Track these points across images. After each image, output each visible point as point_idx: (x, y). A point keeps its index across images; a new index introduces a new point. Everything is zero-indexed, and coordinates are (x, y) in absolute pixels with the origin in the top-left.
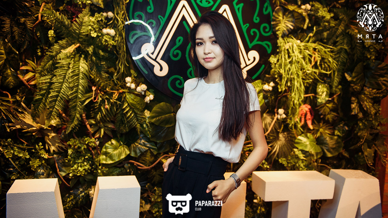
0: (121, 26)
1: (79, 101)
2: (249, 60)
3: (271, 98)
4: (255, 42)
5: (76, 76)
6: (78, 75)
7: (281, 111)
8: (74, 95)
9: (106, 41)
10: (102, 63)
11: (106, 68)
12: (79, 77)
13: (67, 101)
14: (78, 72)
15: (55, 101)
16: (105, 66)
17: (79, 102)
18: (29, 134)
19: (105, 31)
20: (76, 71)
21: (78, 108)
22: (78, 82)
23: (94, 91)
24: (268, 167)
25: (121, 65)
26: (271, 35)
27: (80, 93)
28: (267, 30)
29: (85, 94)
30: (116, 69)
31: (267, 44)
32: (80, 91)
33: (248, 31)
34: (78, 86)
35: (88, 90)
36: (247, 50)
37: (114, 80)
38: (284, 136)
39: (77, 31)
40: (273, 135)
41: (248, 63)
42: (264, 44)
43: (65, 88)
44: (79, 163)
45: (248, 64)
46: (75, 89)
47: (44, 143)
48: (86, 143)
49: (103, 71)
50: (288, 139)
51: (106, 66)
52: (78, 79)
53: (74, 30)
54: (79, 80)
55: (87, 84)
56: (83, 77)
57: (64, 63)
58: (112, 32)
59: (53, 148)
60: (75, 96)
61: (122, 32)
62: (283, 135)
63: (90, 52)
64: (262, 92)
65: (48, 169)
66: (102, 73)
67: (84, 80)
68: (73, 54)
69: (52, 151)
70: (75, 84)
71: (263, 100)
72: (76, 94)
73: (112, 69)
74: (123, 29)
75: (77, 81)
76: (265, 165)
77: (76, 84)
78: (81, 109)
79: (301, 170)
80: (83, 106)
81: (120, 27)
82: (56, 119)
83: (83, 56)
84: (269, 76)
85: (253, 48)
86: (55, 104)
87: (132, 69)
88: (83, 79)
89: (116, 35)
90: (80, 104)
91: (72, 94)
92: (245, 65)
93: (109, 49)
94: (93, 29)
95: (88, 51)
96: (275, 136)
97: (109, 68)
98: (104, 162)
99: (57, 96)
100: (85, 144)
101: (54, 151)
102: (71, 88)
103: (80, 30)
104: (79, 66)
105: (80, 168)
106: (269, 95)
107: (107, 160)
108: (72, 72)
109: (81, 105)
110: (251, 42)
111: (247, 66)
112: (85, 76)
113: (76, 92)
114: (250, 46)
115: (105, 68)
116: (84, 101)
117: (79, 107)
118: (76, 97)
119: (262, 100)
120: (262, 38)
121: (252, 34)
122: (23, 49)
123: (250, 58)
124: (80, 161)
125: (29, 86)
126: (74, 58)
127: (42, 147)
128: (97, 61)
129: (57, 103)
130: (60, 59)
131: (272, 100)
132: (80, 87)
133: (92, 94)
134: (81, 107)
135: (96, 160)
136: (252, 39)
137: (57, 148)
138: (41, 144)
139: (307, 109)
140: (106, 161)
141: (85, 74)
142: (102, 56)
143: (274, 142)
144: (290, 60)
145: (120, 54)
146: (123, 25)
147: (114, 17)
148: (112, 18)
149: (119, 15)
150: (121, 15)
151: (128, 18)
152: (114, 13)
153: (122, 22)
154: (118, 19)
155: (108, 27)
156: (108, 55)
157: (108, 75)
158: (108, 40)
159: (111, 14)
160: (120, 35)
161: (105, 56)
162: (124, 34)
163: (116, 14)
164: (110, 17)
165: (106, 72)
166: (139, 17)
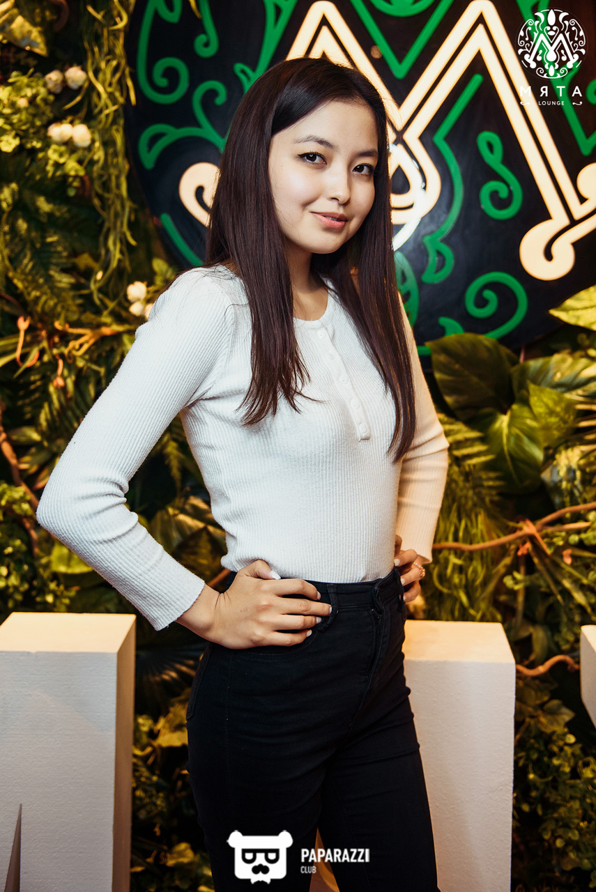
0: (106, 112)
2: (582, 200)
9: (58, 165)
10: (49, 240)
11: (65, 254)
16: (60, 249)
19: (59, 131)
23: (22, 333)
25: (115, 244)
30: (96, 257)
36: (574, 165)
37: (91, 295)
41: (578, 211)
45: (577, 216)
48: (4, 503)
49: (57, 265)
51: (65, 249)
58: (80, 133)
61: (114, 132)
63: (4, 204)
66: (53, 272)
73: (85, 260)
74: (114, 122)
81: (103, 116)
87: (159, 257)
89: (93, 141)
92: (566, 222)
93: (72, 193)
94: (8, 127)
97: (75, 254)
98: (62, 569)
107: (73, 563)
110: (587, 134)
111: (573, 223)
114: (586, 145)
115: (61, 257)
123: (584, 194)
128: (33, 234)
133: (13, 340)
135: (44, 561)
140: (68, 565)
142: (50, 215)
145: (109, 207)
146: (112, 108)
147: (86, 85)
148: (81, 88)
149: (101, 76)
150: (108, 75)
151: (130, 83)
152: (84, 69)
153: (111, 95)
154: (100, 88)
155: (69, 118)
156: (69, 211)
157: (73, 280)
158: (62, 161)
159: (76, 75)
160: (108, 143)
161: (58, 214)
162: (119, 138)
163: (91, 74)
164: (74, 86)
165: (65, 271)
166: (171, 74)
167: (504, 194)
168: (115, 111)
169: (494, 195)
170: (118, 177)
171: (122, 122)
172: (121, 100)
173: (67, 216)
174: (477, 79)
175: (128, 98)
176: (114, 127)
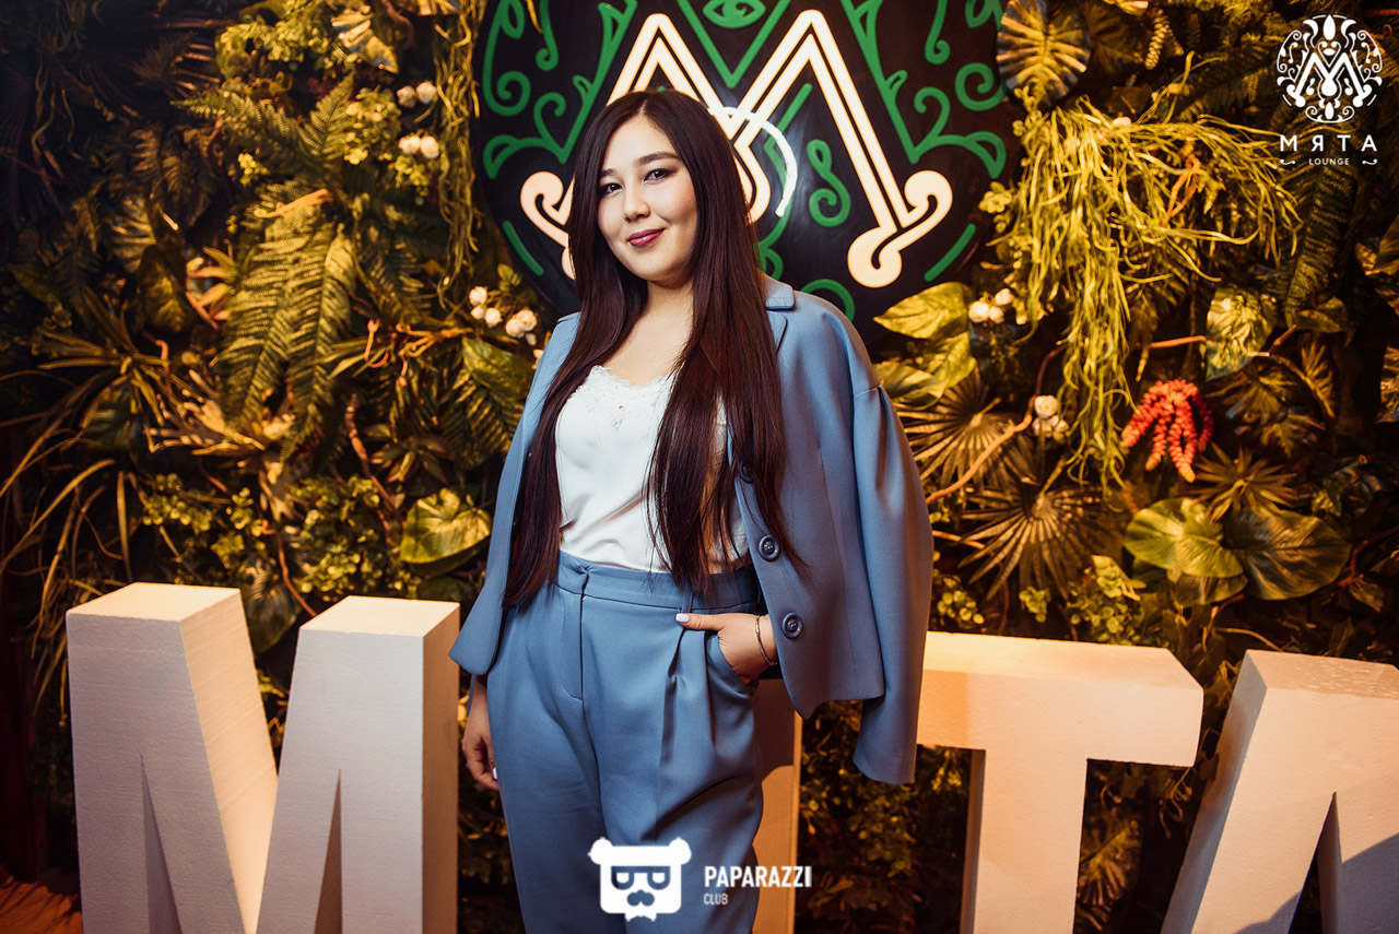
0: (451, 124)
1: (320, 365)
2: (910, 208)
3: (1005, 352)
4: (934, 139)
5: (313, 287)
6: (319, 284)
7: (1045, 404)
8: (302, 346)
9: (406, 176)
10: (398, 247)
11: (414, 260)
12: (320, 292)
13: (284, 365)
14: (318, 277)
15: (255, 363)
16: (409, 255)
17: (319, 368)
18: (229, 464)
19: (410, 143)
20: (312, 273)
21: (317, 387)
22: (319, 307)
23: (371, 336)
24: (979, 619)
25: (460, 250)
26: (1001, 105)
27: (324, 341)
28: (983, 88)
29: (336, 342)
30: (442, 263)
31: (983, 144)
32: (322, 335)
33: (905, 98)
34: (316, 317)
35: (349, 330)
36: (902, 173)
37: (437, 298)
38: (1058, 502)
39: (315, 152)
40: (999, 495)
41: (906, 219)
42: (970, 142)
43: (279, 326)
44: (333, 555)
45: (904, 224)
46: (304, 327)
47: (256, 493)
48: (354, 494)
49: (406, 270)
50: (1075, 514)
51: (414, 255)
52: (318, 297)
53: (308, 148)
54: (320, 300)
55: (345, 311)
56: (334, 290)
57: (280, 252)
58: (428, 145)
59: (279, 508)
60: (306, 348)
61: (459, 144)
62: (1053, 501)
63: (355, 214)
64: (966, 330)
65: (268, 567)
66: (402, 278)
67: (335, 301)
68: (310, 222)
69: (277, 516)
70: (304, 312)
71: (972, 362)
72: (311, 342)
73: (433, 266)
74: (461, 133)
75: (316, 303)
76: (963, 611)
77: (310, 312)
78: (323, 387)
79: (1106, 642)
80: (329, 378)
81: (449, 129)
82: (283, 421)
83: (341, 227)
84: (996, 267)
85: (927, 163)
86: (254, 373)
87: (506, 264)
88: (332, 295)
89: (440, 152)
90: (323, 372)
91: (297, 341)
92: (894, 230)
93: (420, 202)
94: (358, 141)
95: (350, 211)
96: (1007, 502)
97: (423, 260)
98: (409, 558)
99: (258, 349)
100: (352, 499)
101: (283, 515)
102: (295, 325)
103: (323, 146)
104: (325, 256)
105: (332, 570)
106: (993, 342)
107: (418, 553)
108: (300, 275)
109: (324, 377)
110: (916, 143)
111: (901, 231)
112: (340, 288)
113: (312, 335)
114: (914, 153)
115: (410, 263)
116: (335, 363)
117: (318, 382)
118: (312, 351)
119: (964, 361)
120: (963, 121)
121: (921, 108)
122: (194, 219)
123: (912, 201)
124: (337, 549)
125: (214, 325)
126: (313, 233)
127: (250, 502)
128: (383, 241)
129: (258, 371)
130: (273, 239)
131: (1006, 359)
132: (322, 322)
133: (363, 342)
134: (322, 381)
135: (395, 550)
136: (920, 127)
137: (288, 506)
138: (245, 492)
139: (1179, 399)
140: (414, 556)
141: (338, 281)
142: (399, 223)
143: (1003, 526)
144: (1063, 195)
145: (454, 215)
146: (458, 121)
147: (436, 99)
148: (431, 102)
149: (448, 91)
150: (455, 90)
151: (475, 97)
152: (434, 85)
153: (456, 109)
154: (447, 103)
155: (420, 132)
156: (417, 219)
157: (421, 285)
158: (408, 171)
159: (427, 90)
160: (453, 154)
161: (406, 222)
162: (464, 149)
163: (440, 88)
164: (425, 100)
165: (413, 276)
166: (514, 87)
167: (832, 201)
168: (461, 124)
169: (823, 203)
170: (463, 187)
171: (467, 133)
172: (466, 113)
173: (415, 223)
174: (807, 88)
175: (473, 112)
176: (460, 139)
